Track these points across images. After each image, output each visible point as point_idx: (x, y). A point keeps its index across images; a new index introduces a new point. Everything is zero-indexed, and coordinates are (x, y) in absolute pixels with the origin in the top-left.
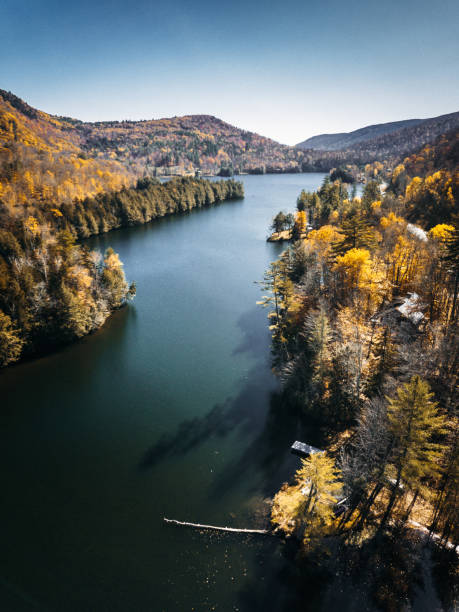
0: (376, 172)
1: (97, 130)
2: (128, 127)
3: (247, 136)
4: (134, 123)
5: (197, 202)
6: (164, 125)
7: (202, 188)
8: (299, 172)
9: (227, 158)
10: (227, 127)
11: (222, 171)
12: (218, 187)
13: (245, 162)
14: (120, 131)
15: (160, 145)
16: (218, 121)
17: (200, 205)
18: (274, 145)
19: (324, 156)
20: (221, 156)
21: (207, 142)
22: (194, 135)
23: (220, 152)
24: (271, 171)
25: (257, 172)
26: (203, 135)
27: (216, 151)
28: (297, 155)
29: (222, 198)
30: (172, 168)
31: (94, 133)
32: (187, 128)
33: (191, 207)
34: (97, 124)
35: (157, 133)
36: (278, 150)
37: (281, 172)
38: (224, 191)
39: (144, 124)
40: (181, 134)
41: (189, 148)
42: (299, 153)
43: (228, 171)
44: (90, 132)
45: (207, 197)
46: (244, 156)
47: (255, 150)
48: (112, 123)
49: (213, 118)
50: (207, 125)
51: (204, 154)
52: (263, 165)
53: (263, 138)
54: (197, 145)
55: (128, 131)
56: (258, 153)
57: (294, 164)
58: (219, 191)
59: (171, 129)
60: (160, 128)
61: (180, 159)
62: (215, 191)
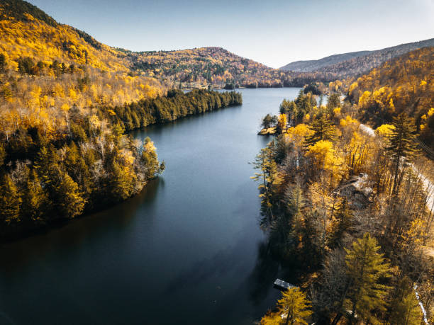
0: (337, 87)
1: (141, 56)
2: (163, 55)
3: (245, 62)
4: (167, 52)
5: (209, 107)
6: (188, 54)
7: (212, 96)
8: (281, 87)
9: (231, 77)
10: (231, 55)
11: (227, 85)
12: (224, 97)
13: (243, 80)
14: (157, 57)
15: (185, 67)
16: (225, 51)
17: (211, 109)
18: (264, 68)
19: (300, 76)
20: (227, 75)
21: (217, 65)
22: (208, 61)
23: (226, 72)
24: (261, 86)
25: (252, 87)
26: (214, 61)
27: (223, 71)
28: (280, 75)
29: (227, 104)
30: (192, 84)
31: (139, 59)
32: (203, 56)
33: (204, 111)
34: (142, 53)
35: (183, 59)
36: (267, 72)
37: (268, 86)
38: (228, 100)
39: (174, 53)
40: (199, 60)
41: (205, 69)
42: (282, 74)
43: (231, 85)
44: (136, 58)
45: (216, 104)
46: (243, 76)
47: (250, 71)
48: (151, 52)
49: (221, 49)
50: (217, 53)
51: (215, 73)
52: (256, 81)
53: (256, 63)
54: (210, 67)
55: (162, 58)
56: (252, 74)
57: (278, 81)
58: (225, 100)
59: (192, 57)
60: (184, 56)
61: (198, 77)
62: (222, 99)
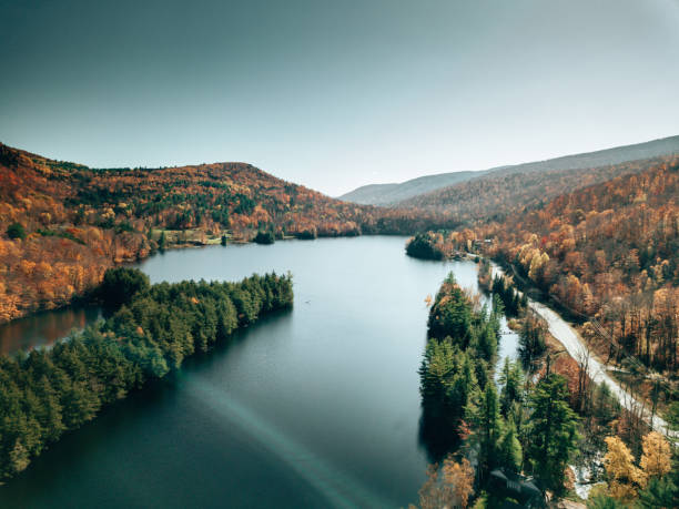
0: (469, 243)
1: (99, 179)
2: (141, 176)
3: (291, 189)
4: (150, 170)
5: (197, 342)
6: (188, 174)
7: (211, 306)
8: (358, 235)
9: (267, 217)
10: (267, 177)
11: (260, 235)
12: (244, 297)
13: (290, 223)
14: (128, 180)
15: (177, 200)
16: (257, 171)
17: (205, 348)
18: (325, 201)
19: (388, 215)
20: (259, 214)
21: (240, 196)
22: (224, 187)
23: (258, 209)
24: (324, 234)
25: (306, 236)
26: (236, 188)
27: (252, 207)
28: (353, 213)
29: (252, 316)
31: (94, 183)
32: (216, 178)
33: (178, 364)
34: (101, 172)
35: (178, 184)
36: (330, 207)
37: (336, 235)
38: (257, 303)
39: (163, 173)
40: (207, 185)
41: (217, 203)
42: (356, 211)
43: (268, 235)
44: (88, 181)
45: (220, 326)
46: (289, 215)
47: (302, 207)
48: (120, 170)
49: (249, 166)
50: (241, 174)
51: (237, 211)
52: (313, 227)
53: (311, 191)
54: (226, 200)
55: (139, 180)
56: (305, 210)
57: (352, 225)
58: (246, 305)
59: (196, 179)
60: (181, 178)
61: (203, 220)
62: (238, 304)
